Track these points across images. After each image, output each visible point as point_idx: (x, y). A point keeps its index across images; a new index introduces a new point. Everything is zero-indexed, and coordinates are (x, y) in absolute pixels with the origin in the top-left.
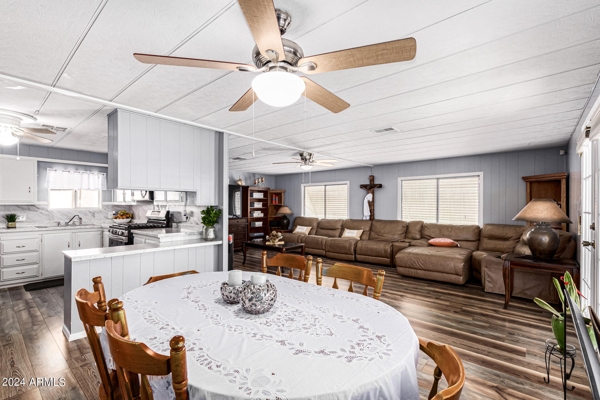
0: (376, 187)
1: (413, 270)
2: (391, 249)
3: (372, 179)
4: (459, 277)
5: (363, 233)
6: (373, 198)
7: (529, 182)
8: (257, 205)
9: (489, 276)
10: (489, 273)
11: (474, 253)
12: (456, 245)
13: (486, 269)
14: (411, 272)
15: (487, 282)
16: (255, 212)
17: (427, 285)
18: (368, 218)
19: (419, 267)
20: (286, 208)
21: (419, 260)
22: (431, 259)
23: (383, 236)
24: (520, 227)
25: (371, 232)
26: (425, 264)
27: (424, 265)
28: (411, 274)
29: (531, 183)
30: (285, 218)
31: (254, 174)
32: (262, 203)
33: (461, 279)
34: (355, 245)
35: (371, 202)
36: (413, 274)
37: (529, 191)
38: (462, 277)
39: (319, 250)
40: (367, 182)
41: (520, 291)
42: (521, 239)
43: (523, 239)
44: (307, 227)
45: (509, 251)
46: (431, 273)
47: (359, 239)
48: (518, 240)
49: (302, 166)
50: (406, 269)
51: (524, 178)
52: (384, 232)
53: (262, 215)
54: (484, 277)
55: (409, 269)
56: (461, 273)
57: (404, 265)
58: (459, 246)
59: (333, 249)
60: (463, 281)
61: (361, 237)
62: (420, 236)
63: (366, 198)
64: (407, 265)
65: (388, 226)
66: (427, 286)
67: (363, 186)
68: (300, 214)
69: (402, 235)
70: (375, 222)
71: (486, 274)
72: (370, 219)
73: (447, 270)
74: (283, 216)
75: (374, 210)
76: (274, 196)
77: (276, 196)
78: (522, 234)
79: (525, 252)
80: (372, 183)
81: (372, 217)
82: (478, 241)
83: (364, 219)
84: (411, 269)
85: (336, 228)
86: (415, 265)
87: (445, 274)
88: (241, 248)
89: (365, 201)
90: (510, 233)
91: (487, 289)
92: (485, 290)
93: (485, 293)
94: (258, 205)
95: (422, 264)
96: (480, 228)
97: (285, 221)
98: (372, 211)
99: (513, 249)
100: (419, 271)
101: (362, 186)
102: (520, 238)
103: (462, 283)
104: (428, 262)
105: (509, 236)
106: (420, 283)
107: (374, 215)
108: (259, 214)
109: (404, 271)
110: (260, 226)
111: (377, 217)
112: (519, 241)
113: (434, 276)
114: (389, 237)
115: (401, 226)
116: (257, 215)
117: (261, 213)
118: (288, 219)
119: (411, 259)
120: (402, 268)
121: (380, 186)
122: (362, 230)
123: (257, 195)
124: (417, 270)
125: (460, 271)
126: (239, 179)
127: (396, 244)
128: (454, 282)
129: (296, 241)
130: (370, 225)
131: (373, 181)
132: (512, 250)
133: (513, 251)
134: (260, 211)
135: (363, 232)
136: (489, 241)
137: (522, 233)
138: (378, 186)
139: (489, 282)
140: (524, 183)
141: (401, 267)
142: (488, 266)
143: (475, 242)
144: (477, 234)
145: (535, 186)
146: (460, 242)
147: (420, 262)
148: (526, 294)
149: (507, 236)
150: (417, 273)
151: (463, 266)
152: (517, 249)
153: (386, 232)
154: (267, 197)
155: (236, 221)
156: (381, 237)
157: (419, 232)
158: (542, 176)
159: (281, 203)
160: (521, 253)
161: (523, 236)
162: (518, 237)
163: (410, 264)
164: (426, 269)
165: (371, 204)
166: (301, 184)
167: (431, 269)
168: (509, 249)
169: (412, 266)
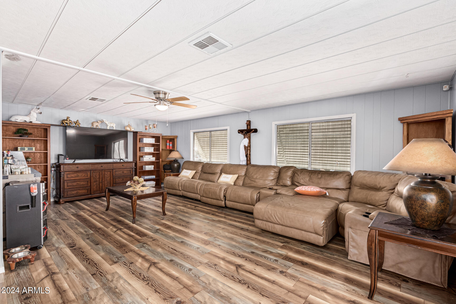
0: (252, 132)
1: (270, 224)
2: (257, 196)
3: (249, 123)
4: (319, 236)
5: (237, 178)
6: (250, 142)
7: (406, 123)
8: (147, 150)
9: (354, 240)
10: (354, 235)
11: (341, 206)
12: (324, 193)
13: (350, 230)
14: (269, 226)
15: (351, 247)
16: (146, 156)
17: (282, 244)
18: (244, 163)
19: (275, 221)
20: (176, 153)
21: (276, 213)
22: (288, 213)
23: (255, 182)
24: (395, 175)
25: (245, 177)
26: (282, 218)
27: (281, 220)
28: (268, 229)
29: (408, 124)
30: (176, 162)
31: (147, 121)
32: (153, 148)
33: (321, 240)
34: (224, 191)
35: (247, 147)
36: (270, 229)
37: (406, 133)
38: (322, 238)
39: (195, 195)
40: (245, 127)
41: (393, 264)
42: (396, 190)
43: (398, 190)
44: (191, 171)
45: (381, 204)
46: (288, 229)
47: (233, 184)
48: (392, 191)
49: (156, 106)
50: (263, 222)
51: (401, 120)
52: (257, 177)
53: (153, 159)
54: (347, 240)
55: (267, 222)
56: (321, 233)
57: (261, 218)
58: (327, 194)
59: (206, 194)
60: (323, 242)
61: (235, 183)
62: (291, 182)
63: (242, 143)
64: (264, 219)
65: (261, 171)
66: (282, 247)
67: (241, 131)
68: (190, 158)
69: (273, 181)
70: (250, 166)
71: (350, 237)
72: (247, 164)
73: (305, 228)
74: (174, 160)
75: (250, 154)
76: (168, 141)
77: (170, 141)
78: (397, 184)
79: (400, 208)
80: (249, 128)
81: (249, 162)
82: (349, 190)
83: (241, 163)
84: (269, 223)
85: (216, 172)
86: (271, 218)
87: (303, 232)
88: (105, 193)
89: (241, 145)
90: (383, 182)
91: (350, 256)
92: (349, 258)
93: (348, 261)
94: (149, 150)
95: (279, 219)
96: (351, 174)
97: (176, 165)
98: (248, 156)
99: (387, 201)
100: (276, 226)
101: (239, 132)
102: (394, 189)
103: (323, 245)
104: (285, 216)
105: (383, 184)
106: (276, 241)
107: (250, 160)
108: (150, 159)
109: (262, 225)
110: (151, 169)
111: (254, 162)
112: (394, 192)
113: (291, 233)
114: (260, 183)
115: (273, 172)
116: (148, 159)
117: (153, 157)
118: (178, 163)
119: (269, 212)
120: (260, 221)
121: (256, 131)
122: (237, 175)
123: (147, 140)
124: (274, 224)
125: (320, 230)
126: (128, 125)
127: (263, 191)
128: (313, 241)
129: (177, 184)
130: (245, 170)
131: (250, 125)
132: (385, 202)
133: (386, 205)
134: (152, 156)
135: (238, 176)
136: (360, 190)
137: (397, 182)
138: (253, 130)
139: (354, 247)
140: (401, 125)
141: (259, 219)
142: (352, 227)
143: (345, 190)
144: (348, 182)
145: (413, 128)
146: (329, 190)
147: (277, 216)
148: (400, 269)
149: (380, 185)
150: (274, 228)
151: (323, 223)
152: (391, 202)
153: (258, 177)
154: (160, 143)
155: (121, 165)
156: (253, 182)
157: (290, 177)
158: (422, 116)
159: (174, 148)
160: (395, 208)
161: (398, 187)
162: (392, 188)
163: (267, 218)
164: (284, 224)
165: (248, 149)
166: (191, 131)
167: (289, 225)
168: (381, 201)
169: (269, 220)
